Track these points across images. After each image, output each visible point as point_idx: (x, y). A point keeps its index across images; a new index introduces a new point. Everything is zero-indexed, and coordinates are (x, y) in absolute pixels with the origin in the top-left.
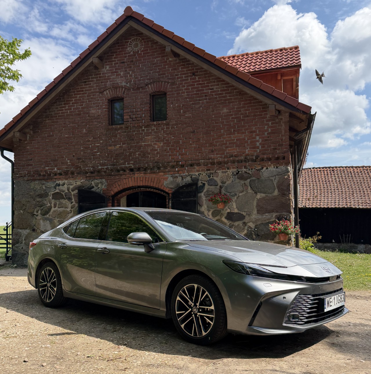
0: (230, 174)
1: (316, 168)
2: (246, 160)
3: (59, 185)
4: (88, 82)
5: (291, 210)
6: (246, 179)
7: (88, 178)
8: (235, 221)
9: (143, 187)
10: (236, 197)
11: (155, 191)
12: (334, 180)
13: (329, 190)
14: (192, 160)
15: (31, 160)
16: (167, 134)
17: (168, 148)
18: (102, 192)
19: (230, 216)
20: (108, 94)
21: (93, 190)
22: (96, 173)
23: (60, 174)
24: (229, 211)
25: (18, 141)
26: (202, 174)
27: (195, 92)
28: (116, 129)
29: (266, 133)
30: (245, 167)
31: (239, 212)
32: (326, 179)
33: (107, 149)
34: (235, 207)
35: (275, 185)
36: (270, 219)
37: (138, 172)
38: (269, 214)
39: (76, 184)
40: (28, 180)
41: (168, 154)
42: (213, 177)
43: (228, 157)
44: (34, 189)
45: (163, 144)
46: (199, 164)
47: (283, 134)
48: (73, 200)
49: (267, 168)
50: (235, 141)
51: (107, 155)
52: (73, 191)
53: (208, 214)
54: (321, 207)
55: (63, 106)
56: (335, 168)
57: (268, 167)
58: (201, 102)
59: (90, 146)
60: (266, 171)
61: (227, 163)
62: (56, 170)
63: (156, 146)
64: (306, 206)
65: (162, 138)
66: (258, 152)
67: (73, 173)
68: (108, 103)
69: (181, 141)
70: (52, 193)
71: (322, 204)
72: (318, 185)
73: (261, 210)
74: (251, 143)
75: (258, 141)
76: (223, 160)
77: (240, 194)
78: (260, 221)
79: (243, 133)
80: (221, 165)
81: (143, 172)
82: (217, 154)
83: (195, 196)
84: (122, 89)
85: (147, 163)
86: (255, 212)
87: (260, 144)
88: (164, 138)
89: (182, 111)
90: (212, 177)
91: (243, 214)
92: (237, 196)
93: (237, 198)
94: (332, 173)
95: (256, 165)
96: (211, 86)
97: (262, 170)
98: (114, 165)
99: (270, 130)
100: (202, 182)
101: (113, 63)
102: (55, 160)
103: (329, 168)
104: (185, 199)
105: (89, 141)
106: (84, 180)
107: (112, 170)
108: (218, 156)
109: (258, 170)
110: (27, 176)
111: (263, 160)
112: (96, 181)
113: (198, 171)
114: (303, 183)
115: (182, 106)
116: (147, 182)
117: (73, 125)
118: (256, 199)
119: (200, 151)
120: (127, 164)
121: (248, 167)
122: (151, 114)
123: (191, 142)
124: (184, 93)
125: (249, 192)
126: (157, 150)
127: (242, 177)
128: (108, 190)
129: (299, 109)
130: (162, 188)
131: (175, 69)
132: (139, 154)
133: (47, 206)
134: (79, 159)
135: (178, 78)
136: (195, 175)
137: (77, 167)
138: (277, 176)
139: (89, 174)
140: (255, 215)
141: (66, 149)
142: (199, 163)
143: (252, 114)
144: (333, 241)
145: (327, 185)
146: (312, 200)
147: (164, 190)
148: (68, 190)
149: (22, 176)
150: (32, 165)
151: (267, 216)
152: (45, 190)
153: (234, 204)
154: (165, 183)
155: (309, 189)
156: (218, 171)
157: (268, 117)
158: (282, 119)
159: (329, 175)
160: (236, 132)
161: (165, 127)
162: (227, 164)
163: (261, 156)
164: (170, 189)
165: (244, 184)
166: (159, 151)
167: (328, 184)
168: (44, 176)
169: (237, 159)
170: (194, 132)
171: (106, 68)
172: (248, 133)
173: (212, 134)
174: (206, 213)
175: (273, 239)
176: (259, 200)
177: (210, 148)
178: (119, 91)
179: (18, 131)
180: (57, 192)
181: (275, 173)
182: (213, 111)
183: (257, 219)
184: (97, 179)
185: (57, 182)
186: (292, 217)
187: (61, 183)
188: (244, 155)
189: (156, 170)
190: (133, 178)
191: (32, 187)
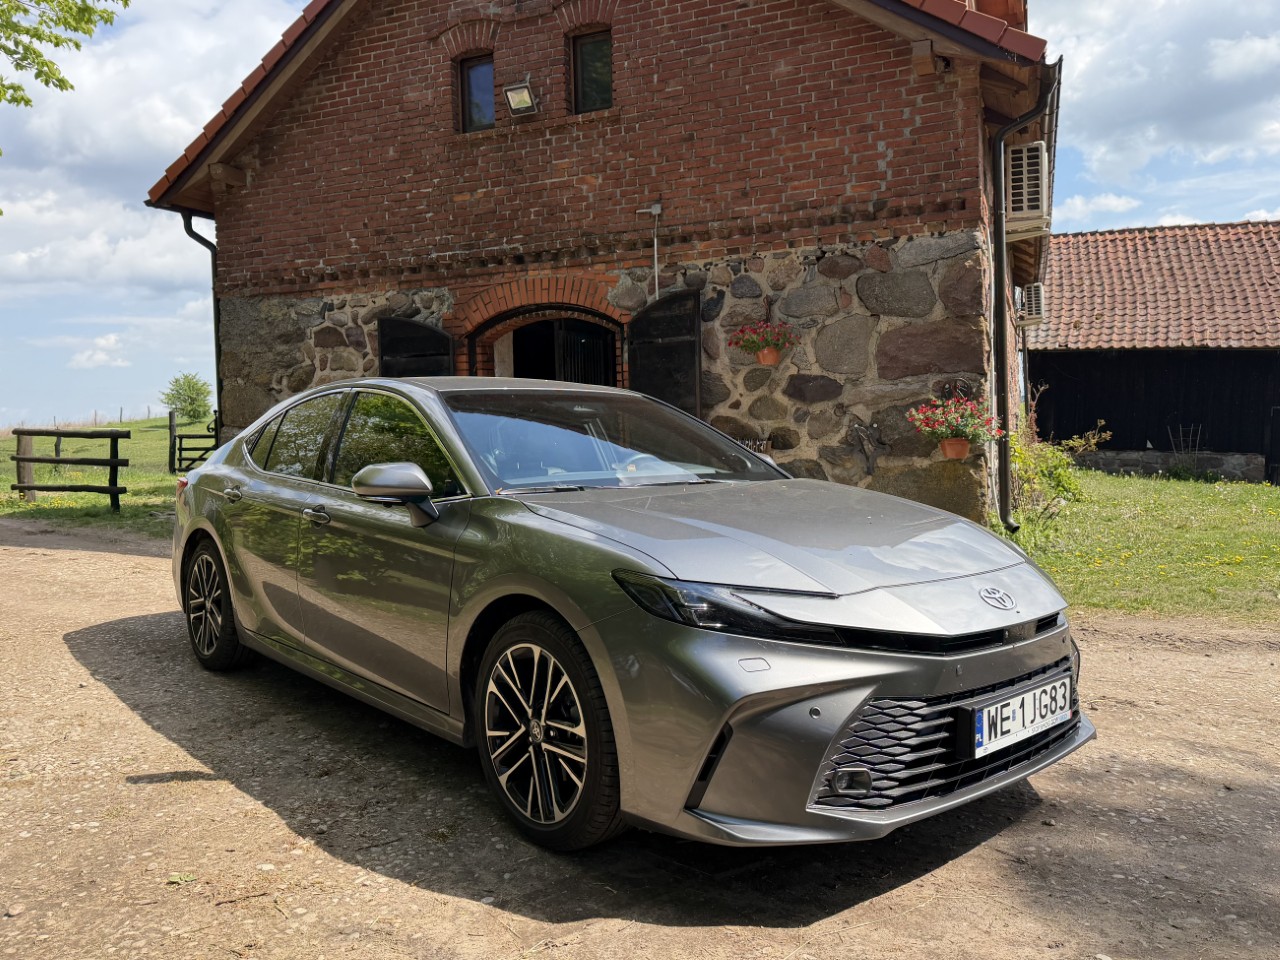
0: (798, 262)
2: (846, 217)
3: (330, 307)
4: (398, 11)
5: (986, 366)
6: (845, 275)
7: (404, 286)
8: (813, 401)
9: (550, 306)
10: (814, 332)
11: (583, 317)
14: (685, 224)
15: (259, 239)
16: (614, 149)
17: (618, 191)
18: (440, 325)
19: (799, 388)
20: (452, 44)
21: (418, 318)
22: (424, 273)
23: (334, 277)
24: (793, 371)
25: (224, 188)
26: (716, 265)
27: (694, 19)
28: (475, 144)
29: (907, 131)
30: (844, 238)
31: (825, 374)
33: (451, 201)
34: (812, 358)
35: (936, 290)
36: (918, 394)
37: (536, 265)
38: (915, 378)
39: (374, 302)
40: (252, 296)
41: (618, 207)
42: (746, 271)
43: (793, 208)
44: (270, 319)
45: (603, 180)
46: (705, 236)
47: (960, 130)
48: (368, 349)
49: (910, 239)
50: (813, 159)
51: (451, 218)
52: (366, 323)
53: (732, 382)
55: (335, 84)
57: (914, 235)
58: (710, 46)
59: (408, 195)
60: (908, 245)
61: (787, 227)
62: (321, 265)
63: (585, 187)
65: (601, 163)
66: (883, 188)
67: (364, 273)
68: (453, 67)
69: (653, 168)
70: (315, 329)
73: (892, 365)
74: (860, 162)
75: (883, 156)
76: (776, 217)
77: (829, 321)
78: (888, 399)
79: (837, 133)
80: (768, 233)
81: (549, 265)
82: (758, 202)
83: (693, 329)
84: (489, 26)
85: (559, 236)
86: (873, 372)
87: (889, 164)
88: (605, 163)
89: (655, 76)
90: (743, 272)
91: (835, 380)
92: (819, 326)
93: (819, 333)
95: (874, 231)
97: (894, 246)
98: (470, 247)
99: (918, 118)
100: (714, 289)
102: (318, 239)
104: (667, 340)
105: (403, 181)
106: (395, 293)
107: (465, 261)
108: (762, 207)
109: (881, 246)
110: (249, 284)
111: (897, 213)
112: (426, 293)
113: (703, 255)
115: (657, 64)
116: (560, 292)
117: (362, 137)
118: (876, 335)
119: (709, 196)
120: (507, 243)
121: (853, 238)
122: (570, 94)
123: (682, 170)
124: (660, 22)
125: (853, 313)
126: (586, 198)
127: (832, 270)
128: (456, 318)
129: (1007, 51)
130: (602, 310)
132: (537, 214)
133: (304, 364)
134: (378, 233)
136: (696, 267)
137: (375, 256)
138: (940, 262)
139: (405, 274)
140: (872, 384)
141: (346, 206)
142: (707, 232)
143: (865, 75)
147: (609, 313)
148: (355, 320)
149: (237, 286)
150: (260, 254)
151: (911, 384)
152: (295, 323)
153: (810, 350)
154: (611, 293)
156: (763, 254)
157: (912, 80)
158: (955, 84)
160: (815, 132)
161: (608, 129)
162: (789, 230)
163: (892, 203)
164: (625, 312)
165: (841, 288)
166: (591, 200)
168: (292, 282)
169: (819, 214)
170: (691, 137)
172: (851, 132)
173: (743, 141)
174: (727, 379)
175: (927, 455)
176: (886, 338)
177: (740, 185)
178: (481, 33)
179: (219, 162)
180: (328, 327)
181: (934, 254)
182: (746, 72)
183: (880, 393)
184: (427, 289)
185: (325, 300)
186: (989, 385)
187: (336, 302)
188: (839, 202)
189: (584, 256)
190: (522, 282)
191: (263, 315)
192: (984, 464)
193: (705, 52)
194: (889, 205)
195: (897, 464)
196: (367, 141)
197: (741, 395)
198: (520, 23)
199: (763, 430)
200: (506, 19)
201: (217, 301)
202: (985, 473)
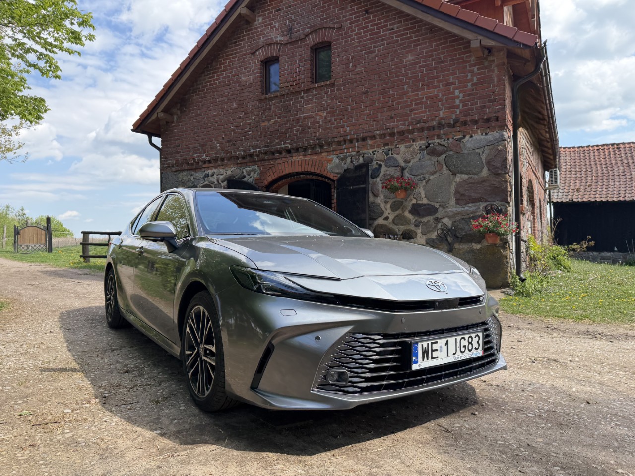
0: (417, 149)
1: (592, 147)
2: (440, 126)
3: (208, 175)
4: (239, 41)
5: (509, 199)
6: (440, 154)
7: (239, 165)
8: (423, 216)
9: (302, 173)
10: (424, 182)
11: (317, 178)
12: (619, 163)
13: (610, 177)
14: (363, 133)
15: (179, 146)
16: (332, 99)
17: (333, 118)
18: (254, 182)
19: (417, 210)
20: (262, 54)
21: (245, 180)
22: (248, 159)
23: (210, 162)
24: (414, 201)
25: (165, 123)
26: (378, 152)
27: (369, 37)
28: (271, 99)
29: (469, 85)
30: (439, 137)
31: (429, 203)
32: (606, 160)
33: (260, 126)
34: (423, 195)
35: (484, 161)
36: (475, 212)
37: (296, 154)
38: (473, 204)
39: (226, 173)
40: (176, 171)
41: (333, 126)
42: (392, 154)
43: (414, 123)
44: (183, 181)
45: (327, 114)
46: (373, 137)
47: (495, 83)
49: (471, 137)
50: (424, 99)
51: (259, 134)
52: (223, 182)
53: (385, 208)
54: (596, 201)
55: (211, 75)
56: (621, 146)
57: (473, 135)
58: (376, 49)
59: (241, 124)
60: (470, 139)
61: (411, 132)
62: (204, 156)
63: (318, 117)
64: (572, 200)
65: (326, 106)
66: (458, 112)
67: (222, 160)
68: (261, 65)
69: (349, 107)
70: (201, 185)
71: (597, 196)
72: (594, 169)
73: (461, 199)
74: (447, 100)
75: (458, 97)
76: (406, 128)
77: (431, 177)
78: (460, 215)
79: (436, 87)
80: (403, 136)
81: (302, 153)
82: (398, 121)
83: (365, 181)
84: (277, 46)
85: (306, 140)
86: (453, 202)
87: (461, 101)
88: (328, 105)
89: (351, 64)
90: (390, 155)
91: (434, 206)
92: (427, 180)
93: (427, 182)
94: (616, 152)
95: (454, 133)
96: (391, 25)
97: (463, 140)
98: (267, 146)
99: (475, 78)
100: (377, 163)
101: (267, 12)
102: (204, 145)
103: (613, 145)
104: (355, 187)
105: (239, 118)
106: (235, 168)
107: (265, 153)
108: (400, 123)
109: (459, 140)
110: (174, 165)
111: (465, 124)
112: (248, 168)
113: (372, 147)
114: (571, 168)
115: (352, 59)
116: (306, 166)
118: (454, 184)
119: (375, 119)
120: (283, 144)
121: (443, 137)
122: (313, 75)
123: (362, 107)
124: (353, 39)
125: (443, 173)
126: (318, 123)
127: (433, 153)
128: (261, 179)
129: (517, 41)
130: (325, 174)
131: (343, 9)
132: (297, 130)
134: (229, 141)
135: (346, 21)
136: (369, 153)
137: (227, 152)
139: (240, 160)
140: (453, 207)
141: (215, 130)
143: (449, 59)
144: (616, 249)
145: (608, 170)
146: (583, 191)
147: (328, 175)
148: (218, 181)
149: (170, 167)
150: (179, 152)
151: (470, 208)
152: (193, 183)
153: (422, 191)
154: (329, 166)
155: (580, 176)
156: (400, 146)
157: (472, 60)
158: (493, 61)
159: (611, 155)
160: (425, 87)
161: (329, 90)
162: (412, 134)
163: (462, 119)
164: (335, 175)
165: (437, 161)
166: (321, 123)
167: (609, 168)
168: (192, 164)
169: (426, 125)
170: (367, 92)
171: (259, 20)
172: (443, 86)
173: (391, 92)
174: (382, 206)
175: (479, 242)
176: (459, 185)
177: (389, 113)
178: (274, 49)
179: (162, 111)
180: (207, 184)
181: (485, 143)
182: (392, 60)
183: (456, 212)
184: (249, 166)
185: (206, 172)
186: (511, 209)
187: (210, 173)
188: (437, 120)
189: (318, 149)
190: (290, 162)
191: (180, 180)
192: (508, 247)
193: (374, 51)
194: (461, 120)
195: (464, 247)
196: (224, 100)
197: (389, 214)
198: (291, 43)
199: (399, 231)
200: (285, 42)
201: (161, 173)
202: (508, 252)
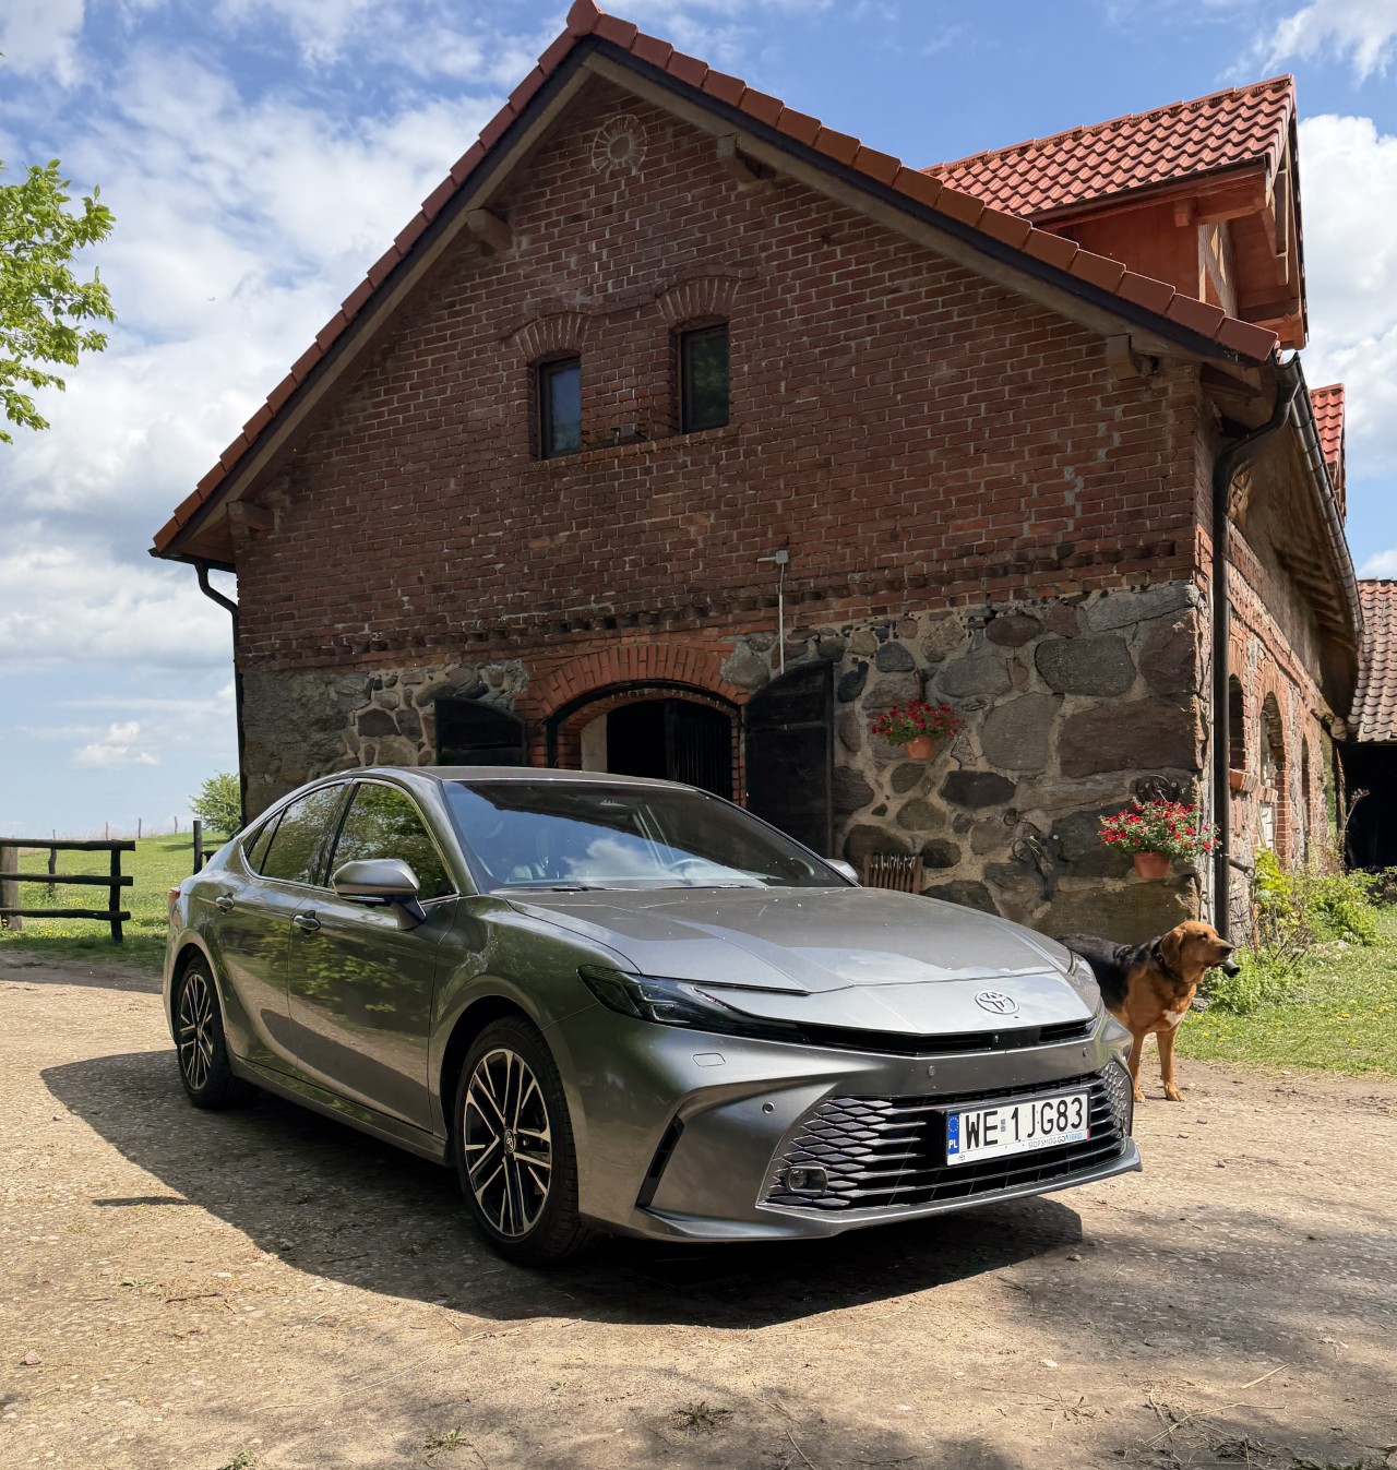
0: (962, 625)
2: (1023, 566)
3: (378, 685)
4: (462, 302)
5: (1199, 760)
6: (1020, 641)
7: (469, 658)
8: (977, 805)
9: (649, 683)
10: (980, 712)
11: (691, 697)
14: (817, 576)
15: (290, 598)
16: (730, 479)
17: (735, 532)
18: (512, 707)
19: (962, 789)
20: (528, 343)
22: (493, 640)
23: (382, 647)
24: (954, 766)
25: (247, 532)
26: (858, 629)
27: (832, 309)
28: (557, 474)
29: (1102, 453)
30: (1020, 594)
31: (994, 770)
33: (526, 547)
34: (977, 751)
35: (1136, 661)
36: (1113, 797)
37: (631, 629)
38: (1107, 775)
39: (431, 678)
40: (282, 671)
41: (734, 555)
42: (896, 636)
43: (955, 555)
44: (304, 700)
45: (716, 519)
46: (843, 591)
47: (1169, 451)
48: (425, 739)
49: (1105, 594)
50: (983, 489)
51: (526, 570)
52: (422, 704)
53: (876, 781)
55: (383, 398)
57: (1110, 590)
58: (853, 343)
59: (473, 541)
60: (1101, 603)
61: (946, 580)
62: (367, 631)
63: (693, 529)
65: (714, 498)
66: (1071, 528)
67: (420, 642)
68: (529, 375)
69: (779, 502)
70: (359, 712)
73: (1079, 759)
74: (1041, 494)
75: (1070, 486)
76: (934, 567)
77: (999, 702)
78: (1070, 803)
79: (1011, 456)
80: (923, 587)
81: (647, 629)
82: (912, 547)
83: (823, 712)
84: (574, 321)
85: (660, 593)
86: (1054, 768)
87: (1078, 497)
88: (718, 497)
89: (783, 384)
90: (891, 639)
91: (1006, 779)
92: (987, 708)
93: (987, 717)
95: (1058, 584)
96: (892, 278)
97: (1083, 604)
98: (550, 607)
99: (1116, 436)
100: (855, 660)
101: (543, 223)
102: (363, 598)
104: (793, 726)
105: (468, 522)
106: (457, 666)
107: (543, 625)
108: (916, 553)
109: (1073, 603)
110: (278, 656)
111: (1087, 561)
112: (495, 666)
113: (841, 616)
115: (784, 368)
116: (661, 665)
117: (417, 466)
118: (1059, 720)
119: (850, 540)
120: (595, 601)
121: (1031, 593)
122: (676, 408)
123: (815, 506)
124: (789, 313)
125: (1031, 690)
126: (693, 543)
127: (1004, 635)
128: (532, 699)
129: (1226, 348)
130: (714, 688)
131: (760, 226)
132: (634, 564)
133: (345, 757)
134: (437, 589)
135: (769, 259)
136: (832, 632)
137: (433, 619)
138: (1141, 624)
139: (469, 642)
140: (1053, 783)
141: (397, 555)
142: (846, 586)
143: (1049, 380)
147: (721, 691)
148: (408, 702)
149: (263, 657)
150: (292, 617)
151: (1101, 783)
152: (334, 704)
153: (975, 740)
154: (725, 666)
156: (916, 615)
157: (1109, 387)
158: (1164, 391)
160: (985, 455)
161: (724, 452)
162: (949, 583)
163: (1080, 547)
164: (744, 691)
165: (1015, 659)
166: (701, 545)
168: (331, 653)
169: (987, 562)
170: (827, 463)
171: (519, 244)
172: (1031, 455)
173: (893, 467)
174: (870, 777)
175: (1121, 875)
176: (1072, 723)
177: (888, 525)
178: (564, 328)
179: (240, 500)
180: (375, 711)
181: (1135, 613)
182: (897, 376)
183: (1061, 795)
184: (497, 661)
185: (371, 676)
186: (1204, 788)
187: (385, 678)
188: (1014, 547)
189: (692, 618)
190: (614, 652)
191: (295, 696)
192: (1194, 887)
193: (845, 350)
194: (1077, 550)
195: (1083, 887)
196: (423, 470)
197: (888, 798)
198: (614, 317)
199: (914, 843)
200: (597, 312)
201: (239, 677)
202: (1195, 899)
